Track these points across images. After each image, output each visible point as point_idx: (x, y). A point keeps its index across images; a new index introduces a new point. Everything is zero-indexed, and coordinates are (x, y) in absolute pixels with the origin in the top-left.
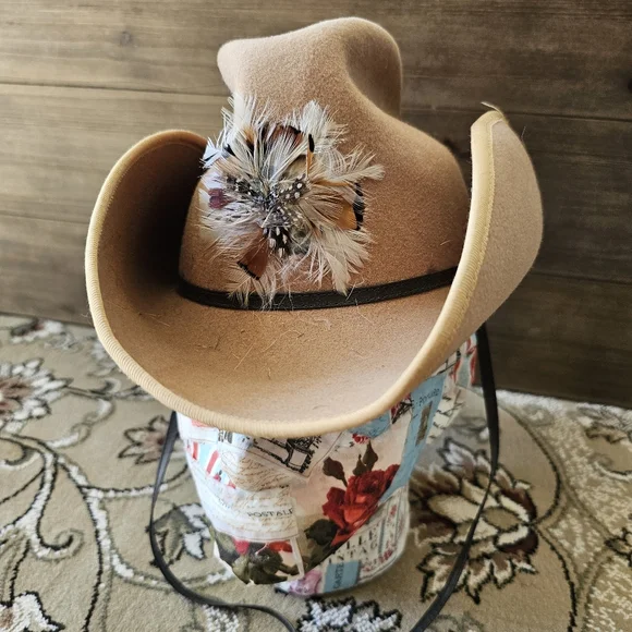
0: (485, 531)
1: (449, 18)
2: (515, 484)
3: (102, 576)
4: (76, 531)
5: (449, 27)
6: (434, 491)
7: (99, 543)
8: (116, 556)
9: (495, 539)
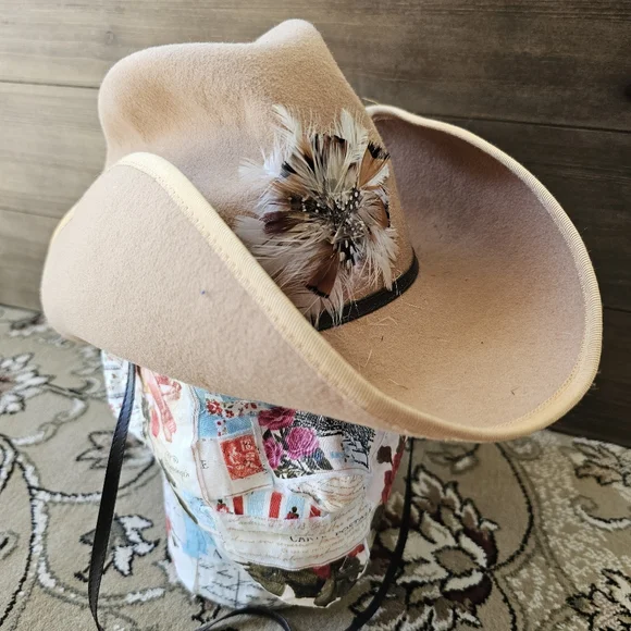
0: (434, 574)
1: (428, 18)
2: (480, 523)
3: (25, 583)
4: (13, 534)
5: (427, 27)
6: (390, 523)
7: (31, 548)
8: (43, 564)
9: (443, 582)
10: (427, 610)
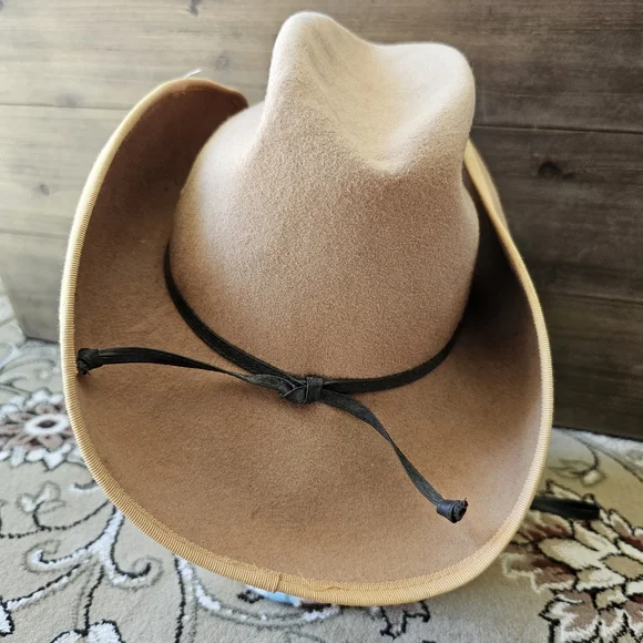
0: (610, 579)
1: (555, 36)
2: (633, 531)
3: (186, 608)
4: (154, 559)
5: (554, 45)
6: (544, 534)
7: (179, 573)
8: (199, 588)
9: (623, 587)
10: (620, 613)
